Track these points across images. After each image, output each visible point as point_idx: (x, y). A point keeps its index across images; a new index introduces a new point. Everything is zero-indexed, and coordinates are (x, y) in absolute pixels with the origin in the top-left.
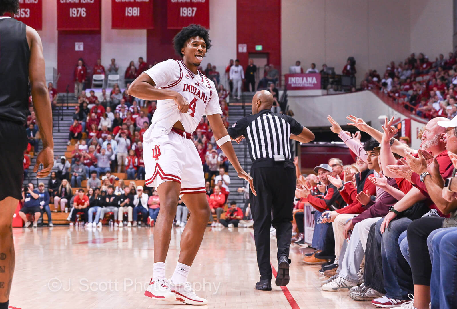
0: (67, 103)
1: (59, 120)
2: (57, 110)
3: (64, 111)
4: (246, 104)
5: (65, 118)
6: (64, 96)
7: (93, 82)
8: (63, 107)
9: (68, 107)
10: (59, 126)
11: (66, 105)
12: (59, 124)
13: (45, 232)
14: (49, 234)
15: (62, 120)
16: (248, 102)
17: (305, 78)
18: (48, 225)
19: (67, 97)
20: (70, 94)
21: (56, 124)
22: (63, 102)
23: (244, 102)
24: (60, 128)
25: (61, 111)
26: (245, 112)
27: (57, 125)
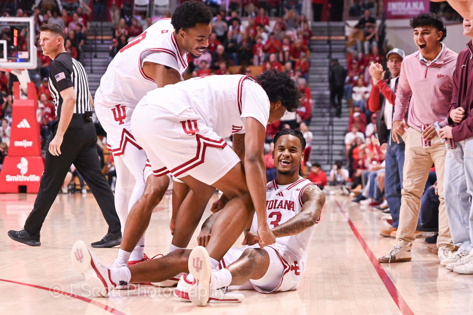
0: (102, 35)
1: (91, 58)
2: (88, 44)
3: (98, 46)
4: (333, 38)
5: (99, 55)
6: (97, 26)
7: (135, 8)
8: (96, 40)
9: (102, 41)
10: (91, 66)
11: (100, 37)
12: (91, 62)
13: (78, 200)
14: (82, 203)
15: (95, 57)
16: (335, 35)
17: (409, 4)
18: (80, 191)
19: (102, 27)
20: (105, 24)
21: (88, 62)
22: (96, 35)
23: (329, 35)
24: (94, 68)
25: (93, 46)
26: (331, 48)
27: (89, 64)
